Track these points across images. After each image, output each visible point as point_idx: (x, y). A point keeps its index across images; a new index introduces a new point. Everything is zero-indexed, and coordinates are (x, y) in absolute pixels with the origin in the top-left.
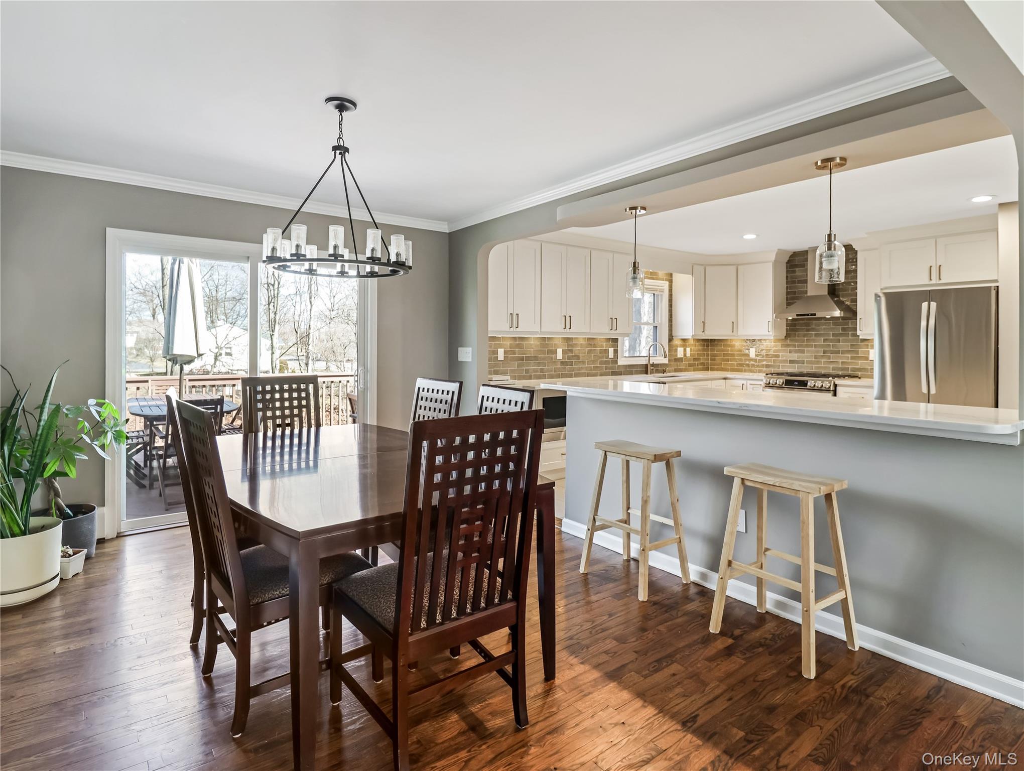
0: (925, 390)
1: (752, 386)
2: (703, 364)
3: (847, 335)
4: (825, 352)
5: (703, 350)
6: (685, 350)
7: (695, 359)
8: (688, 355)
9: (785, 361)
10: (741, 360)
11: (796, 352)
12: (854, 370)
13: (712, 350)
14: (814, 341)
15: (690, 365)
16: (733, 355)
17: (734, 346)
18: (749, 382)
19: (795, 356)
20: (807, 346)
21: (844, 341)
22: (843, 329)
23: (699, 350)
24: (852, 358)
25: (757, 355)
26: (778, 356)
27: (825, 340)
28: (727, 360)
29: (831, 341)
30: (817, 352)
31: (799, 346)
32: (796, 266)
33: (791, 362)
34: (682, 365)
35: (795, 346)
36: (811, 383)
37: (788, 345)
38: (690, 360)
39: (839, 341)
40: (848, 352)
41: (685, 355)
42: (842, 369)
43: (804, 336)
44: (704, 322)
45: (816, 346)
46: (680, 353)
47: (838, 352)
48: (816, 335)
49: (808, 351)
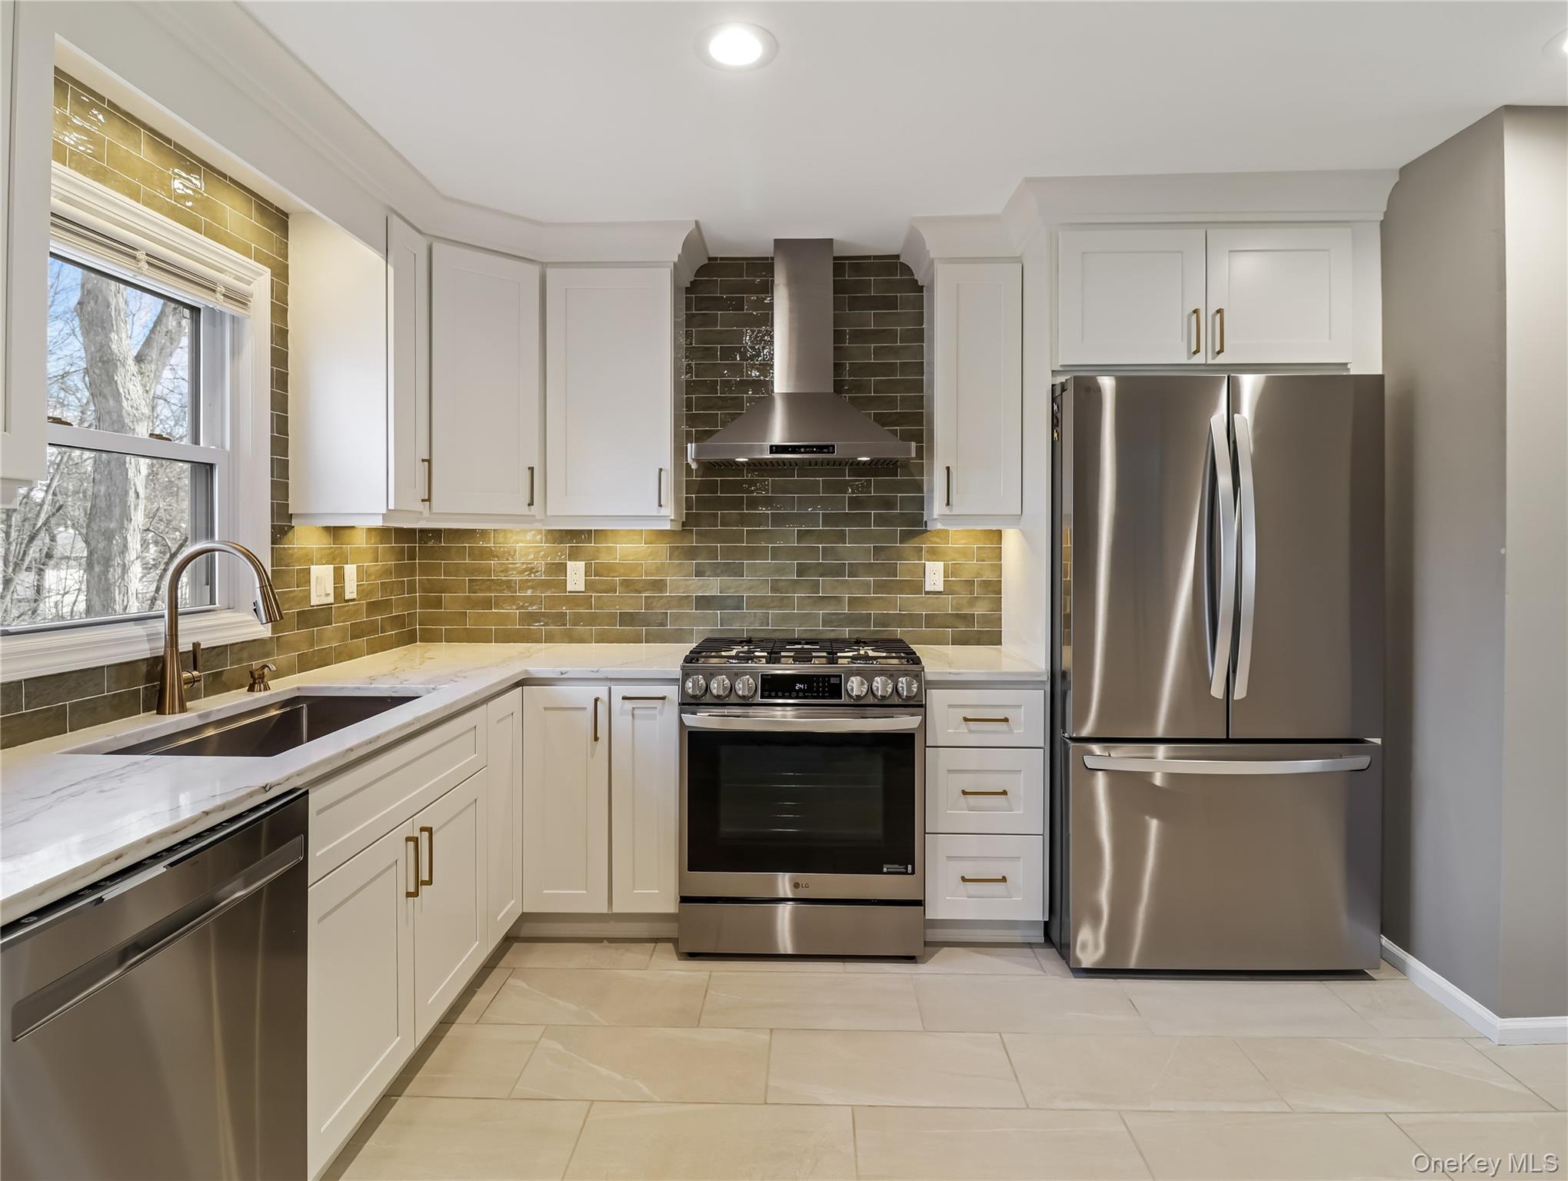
0: (1217, 691)
1: (629, 704)
2: (399, 621)
3: (864, 520)
4: (802, 570)
5: (400, 570)
6: (339, 577)
7: (374, 606)
8: (351, 591)
9: (683, 600)
10: (532, 601)
11: (717, 570)
12: (884, 621)
13: (425, 569)
14: (771, 536)
15: (357, 632)
16: (509, 585)
17: (511, 554)
18: (619, 691)
19: (713, 586)
20: (753, 553)
21: (857, 537)
22: (854, 503)
23: (387, 572)
24: (880, 587)
25: (588, 585)
26: (659, 585)
27: (802, 535)
28: (487, 604)
29: (820, 536)
30: (780, 570)
31: (728, 553)
32: (717, 303)
33: (704, 602)
34: (331, 636)
35: (712, 553)
36: (855, 686)
37: (691, 553)
38: (356, 612)
39: (841, 537)
40: (869, 569)
41: (339, 591)
42: (851, 620)
43: (743, 520)
44: (429, 461)
45: (776, 553)
46: (321, 586)
47: (838, 571)
48: (778, 520)
49: (754, 570)
